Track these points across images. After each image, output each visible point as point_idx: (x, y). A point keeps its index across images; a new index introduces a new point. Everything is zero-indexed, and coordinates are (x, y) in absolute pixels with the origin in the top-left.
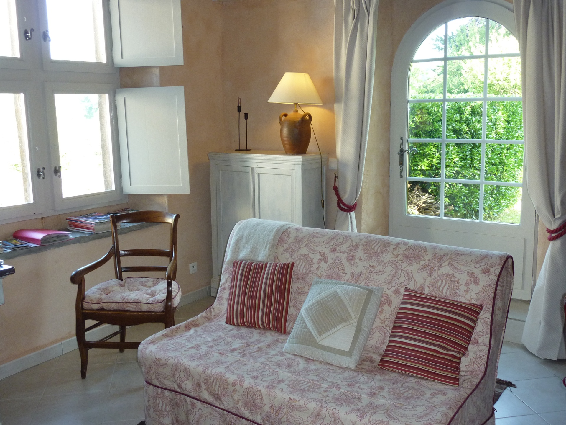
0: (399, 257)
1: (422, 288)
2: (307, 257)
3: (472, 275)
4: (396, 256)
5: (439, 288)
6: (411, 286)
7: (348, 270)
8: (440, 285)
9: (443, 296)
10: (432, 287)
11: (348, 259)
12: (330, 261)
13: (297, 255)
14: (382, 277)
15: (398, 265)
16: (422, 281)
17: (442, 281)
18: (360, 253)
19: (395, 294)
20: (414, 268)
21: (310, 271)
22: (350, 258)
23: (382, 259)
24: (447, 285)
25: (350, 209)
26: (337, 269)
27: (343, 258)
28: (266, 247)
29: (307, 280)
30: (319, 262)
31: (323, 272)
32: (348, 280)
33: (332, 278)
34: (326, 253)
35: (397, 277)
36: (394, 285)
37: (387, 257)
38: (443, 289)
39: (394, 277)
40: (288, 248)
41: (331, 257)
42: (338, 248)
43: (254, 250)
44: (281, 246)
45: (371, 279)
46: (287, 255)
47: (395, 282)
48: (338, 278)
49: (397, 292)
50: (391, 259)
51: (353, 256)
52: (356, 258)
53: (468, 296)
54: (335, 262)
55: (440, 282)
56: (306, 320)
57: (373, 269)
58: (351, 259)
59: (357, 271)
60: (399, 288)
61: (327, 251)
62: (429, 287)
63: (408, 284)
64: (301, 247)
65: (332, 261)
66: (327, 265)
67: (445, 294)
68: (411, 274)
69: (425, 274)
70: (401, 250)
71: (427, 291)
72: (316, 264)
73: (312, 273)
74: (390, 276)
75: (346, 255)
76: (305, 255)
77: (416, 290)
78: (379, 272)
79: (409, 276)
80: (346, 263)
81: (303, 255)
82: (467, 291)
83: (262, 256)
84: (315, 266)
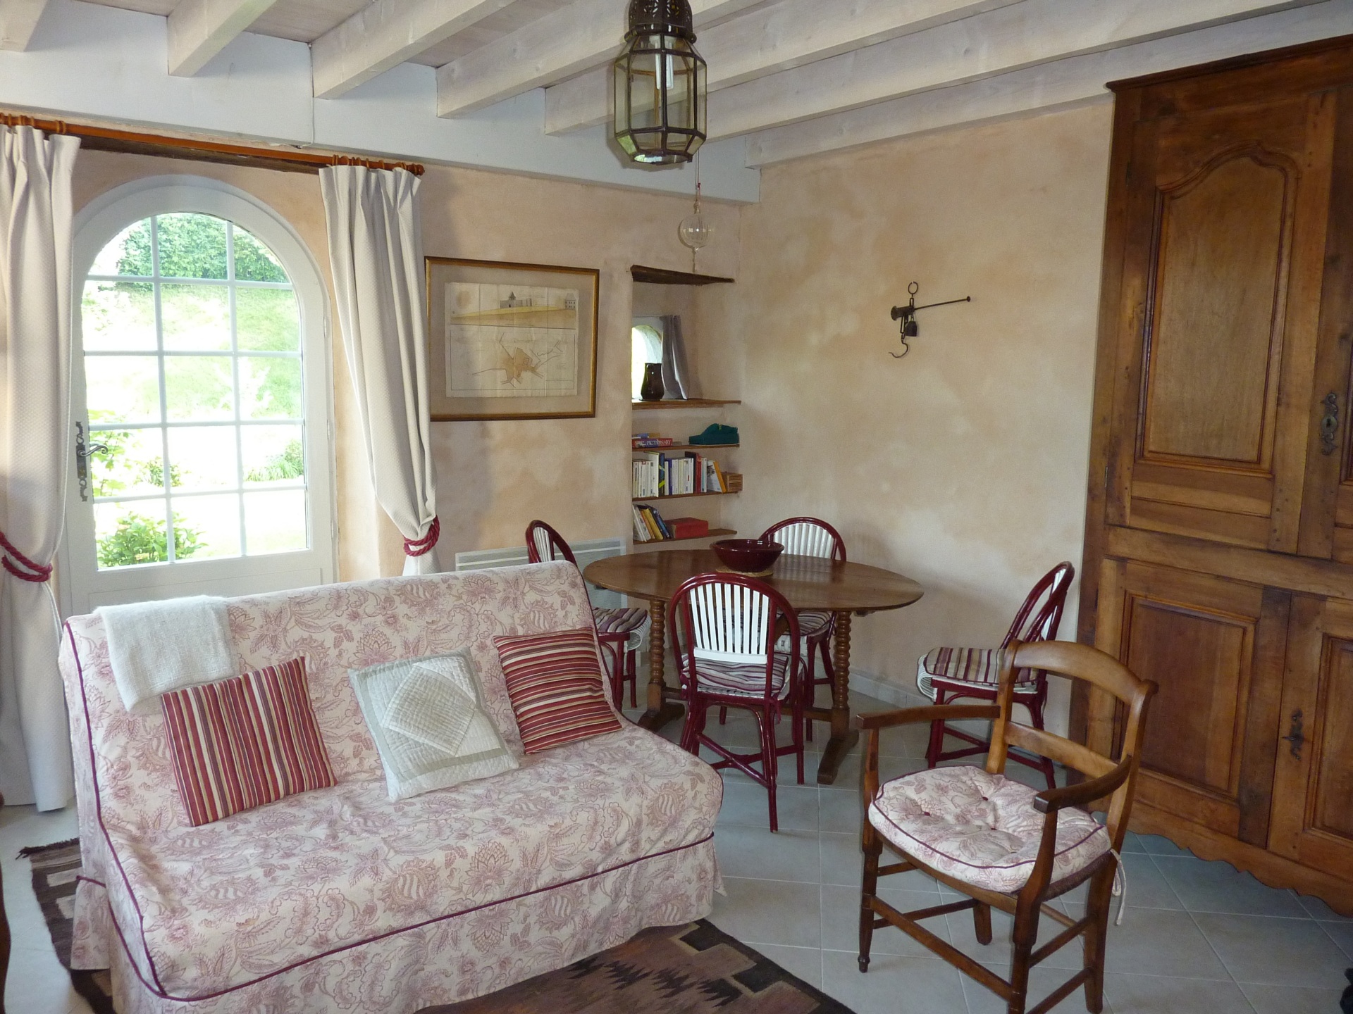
0: (465, 597)
1: (513, 629)
2: (310, 642)
3: (563, 594)
4: (460, 597)
5: (534, 623)
6: (499, 632)
7: (396, 640)
8: (534, 619)
9: (542, 631)
10: (525, 624)
11: (387, 623)
12: (357, 636)
13: (286, 643)
14: (454, 634)
15: (469, 608)
16: (511, 621)
17: (534, 612)
18: (402, 609)
19: (481, 651)
20: (492, 606)
21: (326, 664)
22: (390, 620)
23: (440, 607)
24: (542, 615)
25: (42, 574)
26: (376, 645)
27: (379, 623)
28: (215, 648)
29: (326, 681)
30: (337, 644)
31: (353, 658)
32: (402, 656)
33: (373, 661)
34: (344, 625)
35: (474, 627)
36: (474, 638)
37: (447, 602)
38: (539, 622)
39: (470, 627)
40: (261, 638)
41: (356, 629)
42: (361, 611)
43: (187, 663)
44: (243, 639)
45: (437, 642)
46: (265, 650)
47: (474, 634)
48: (384, 658)
49: (482, 647)
50: (455, 603)
51: (394, 617)
52: (400, 618)
53: (569, 622)
54: (367, 635)
55: (532, 615)
56: (408, 734)
57: (434, 627)
58: (392, 621)
59: (411, 637)
60: (483, 640)
61: (343, 621)
62: (522, 626)
63: (494, 630)
64: (288, 628)
65: (361, 635)
66: (355, 644)
67: (543, 627)
68: (491, 616)
69: (509, 610)
70: (458, 587)
71: (521, 632)
72: (332, 649)
73: (332, 666)
74: (465, 628)
75: (380, 618)
76: (304, 640)
77: (507, 635)
78: (447, 627)
79: (491, 620)
80: (388, 631)
81: (301, 641)
82: (566, 616)
83: (216, 667)
84: (333, 652)
